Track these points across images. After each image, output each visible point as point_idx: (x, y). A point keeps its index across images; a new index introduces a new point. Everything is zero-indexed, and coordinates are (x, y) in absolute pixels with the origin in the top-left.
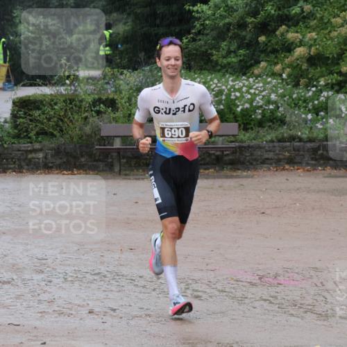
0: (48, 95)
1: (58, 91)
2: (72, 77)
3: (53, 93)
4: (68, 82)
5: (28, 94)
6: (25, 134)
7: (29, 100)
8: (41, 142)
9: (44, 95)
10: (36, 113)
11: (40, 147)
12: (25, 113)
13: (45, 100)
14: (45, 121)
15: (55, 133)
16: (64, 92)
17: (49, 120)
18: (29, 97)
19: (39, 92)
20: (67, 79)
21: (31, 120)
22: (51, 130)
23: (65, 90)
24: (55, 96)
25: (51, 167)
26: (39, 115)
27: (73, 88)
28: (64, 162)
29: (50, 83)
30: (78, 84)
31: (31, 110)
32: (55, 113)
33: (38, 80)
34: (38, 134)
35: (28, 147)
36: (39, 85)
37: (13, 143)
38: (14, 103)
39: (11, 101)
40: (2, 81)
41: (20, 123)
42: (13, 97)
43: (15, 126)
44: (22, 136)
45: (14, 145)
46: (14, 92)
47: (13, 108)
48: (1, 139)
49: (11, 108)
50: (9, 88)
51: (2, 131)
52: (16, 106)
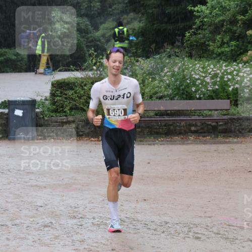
0: (79, 78)
1: (87, 75)
2: (98, 64)
3: (83, 76)
4: (95, 68)
5: (63, 78)
6: (61, 109)
7: (64, 82)
8: (73, 115)
9: (76, 78)
10: (70, 93)
11: (72, 119)
12: (61, 93)
13: (77, 82)
14: (77, 98)
15: (85, 108)
16: (91, 76)
17: (80, 98)
18: (65, 79)
19: (72, 76)
20: (94, 65)
21: (66, 98)
22: (82, 106)
23: (93, 74)
24: (85, 79)
25: (82, 135)
26: (72, 94)
27: (99, 72)
28: (92, 131)
29: (81, 69)
30: (103, 70)
31: (66, 90)
32: (84, 93)
33: (71, 66)
34: (71, 109)
35: (63, 119)
36: (73, 71)
37: (52, 116)
38: (53, 84)
39: (51, 83)
40: (43, 68)
41: (58, 100)
42: (52, 80)
43: (54, 103)
44: (59, 111)
45: (52, 118)
46: (52, 76)
47: (52, 88)
48: (42, 113)
49: (50, 88)
50: (48, 73)
51: (43, 107)
52: (55, 87)
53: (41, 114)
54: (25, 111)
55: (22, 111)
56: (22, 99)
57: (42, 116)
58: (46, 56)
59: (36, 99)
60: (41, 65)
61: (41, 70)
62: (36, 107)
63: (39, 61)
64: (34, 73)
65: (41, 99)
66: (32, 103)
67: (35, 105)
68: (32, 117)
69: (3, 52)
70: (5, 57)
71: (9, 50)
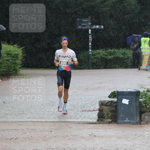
40: (146, 65)
51: (146, 97)
53: (144, 103)
54: (131, 100)
55: (128, 100)
56: (129, 90)
57: (144, 105)
58: (148, 55)
59: (139, 90)
60: (144, 62)
61: (144, 67)
62: (140, 97)
64: (138, 69)
65: (144, 91)
66: (137, 94)
67: (139, 95)
68: (136, 105)
69: (113, 51)
70: (114, 56)
71: (118, 50)
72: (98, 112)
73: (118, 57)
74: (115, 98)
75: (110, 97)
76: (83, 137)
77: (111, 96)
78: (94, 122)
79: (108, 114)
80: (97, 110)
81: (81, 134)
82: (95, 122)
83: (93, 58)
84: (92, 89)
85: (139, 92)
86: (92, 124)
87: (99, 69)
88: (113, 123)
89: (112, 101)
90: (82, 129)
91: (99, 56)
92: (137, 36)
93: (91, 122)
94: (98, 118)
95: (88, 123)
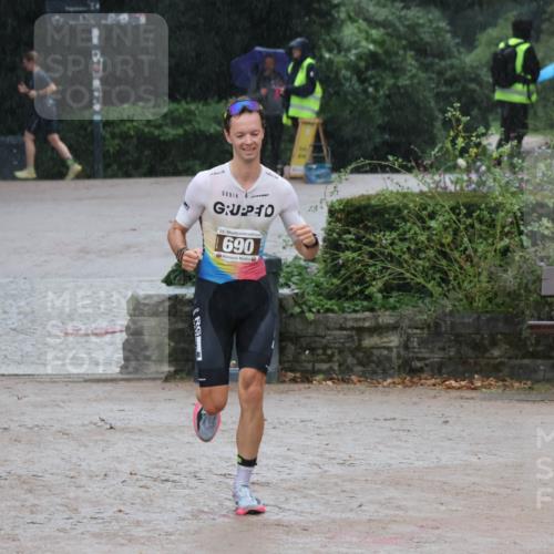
0: (413, 194)
1: (437, 183)
2: (473, 151)
3: (425, 189)
4: (461, 162)
5: (365, 193)
6: (357, 288)
7: (366, 207)
8: (394, 308)
9: (405, 195)
10: (385, 238)
11: (391, 321)
12: (358, 239)
13: (406, 206)
14: (406, 256)
15: (429, 286)
16: (452, 188)
17: (416, 254)
18: (369, 198)
19: (393, 188)
20: (461, 155)
21: (372, 256)
22: (420, 280)
23: (455, 183)
24: (432, 197)
25: (421, 370)
26: (392, 244)
27: (474, 177)
28: (450, 359)
29: (418, 166)
30: (488, 169)
31: (373, 230)
32: (429, 239)
33: (390, 158)
34: (387, 290)
35: (364, 320)
36: (396, 171)
37: (328, 310)
38: (332, 212)
39: (326, 209)
40: (303, 161)
41: (347, 261)
42: (329, 199)
43: (335, 271)
44: (350, 293)
45: (331, 315)
46: (331, 188)
47: (329, 223)
48: (298, 299)
49: (324, 225)
50: (318, 176)
51: (303, 280)
52: (339, 220)
53: (296, 303)
57: (297, 310)
58: (311, 124)
59: (279, 255)
60: (296, 151)
61: (297, 167)
62: (282, 280)
63: (292, 140)
65: (296, 258)
66: (270, 269)
67: (277, 275)
69: (181, 111)
70: (188, 128)
71: (200, 106)
72: (124, 336)
73: (200, 131)
74: (189, 284)
75: (168, 281)
76: (67, 434)
77: (172, 277)
78: (109, 377)
79: (159, 346)
80: (121, 331)
81: (58, 420)
82: (114, 376)
83: (108, 136)
84: (104, 253)
85: (279, 260)
86: (101, 384)
87: (128, 175)
88: (182, 379)
89: (176, 297)
90: (64, 402)
91: (129, 128)
92: (269, 55)
93: (98, 377)
94: (123, 362)
95: (86, 381)
